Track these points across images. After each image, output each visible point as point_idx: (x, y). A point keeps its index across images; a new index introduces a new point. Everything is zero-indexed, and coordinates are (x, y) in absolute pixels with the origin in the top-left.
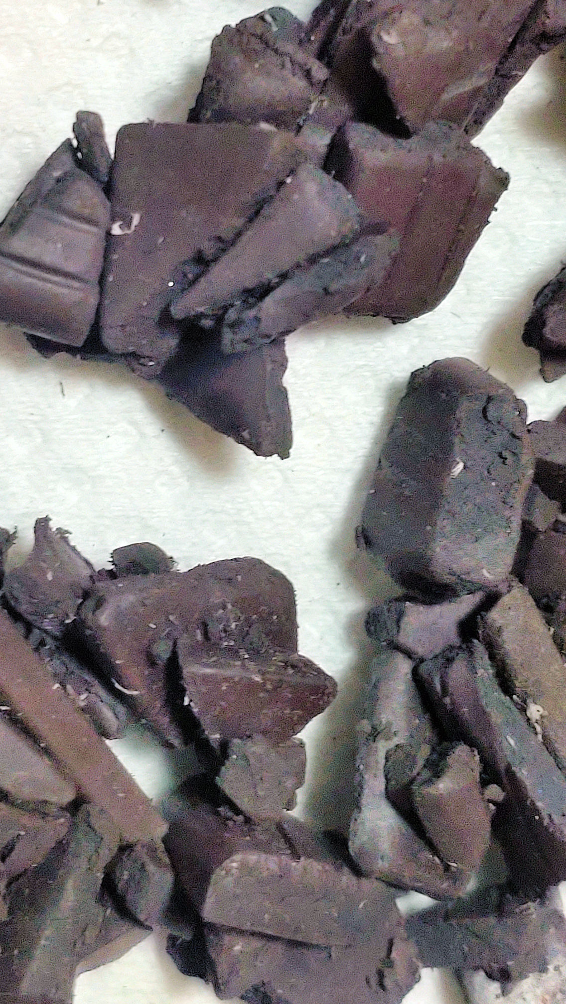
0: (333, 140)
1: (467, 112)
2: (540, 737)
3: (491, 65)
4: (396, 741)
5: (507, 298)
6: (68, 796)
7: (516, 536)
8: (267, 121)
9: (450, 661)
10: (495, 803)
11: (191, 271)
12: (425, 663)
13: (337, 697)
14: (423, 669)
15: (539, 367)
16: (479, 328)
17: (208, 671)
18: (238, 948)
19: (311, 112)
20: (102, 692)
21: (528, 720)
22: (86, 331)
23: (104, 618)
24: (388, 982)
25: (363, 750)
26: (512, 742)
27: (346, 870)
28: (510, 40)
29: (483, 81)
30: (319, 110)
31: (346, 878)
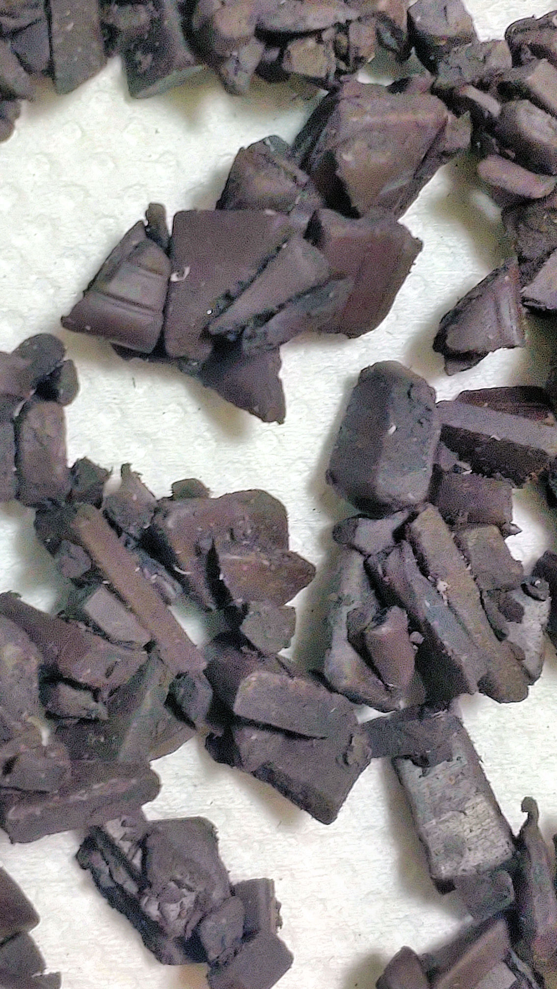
0: (312, 220)
1: (395, 202)
2: (446, 603)
3: (411, 172)
4: (354, 606)
5: (422, 322)
6: (146, 639)
7: (430, 473)
8: (270, 208)
9: (387, 554)
10: (417, 645)
11: (222, 303)
12: (372, 557)
13: (316, 576)
14: (371, 560)
15: (443, 366)
16: (404, 342)
17: (235, 557)
18: (254, 738)
19: (297, 202)
20: (166, 574)
21: (438, 592)
22: (154, 343)
23: (170, 523)
24: (350, 760)
25: (332, 613)
26: (428, 604)
27: (323, 688)
28: (423, 156)
29: (405, 183)
30: (302, 202)
31: (323, 692)
